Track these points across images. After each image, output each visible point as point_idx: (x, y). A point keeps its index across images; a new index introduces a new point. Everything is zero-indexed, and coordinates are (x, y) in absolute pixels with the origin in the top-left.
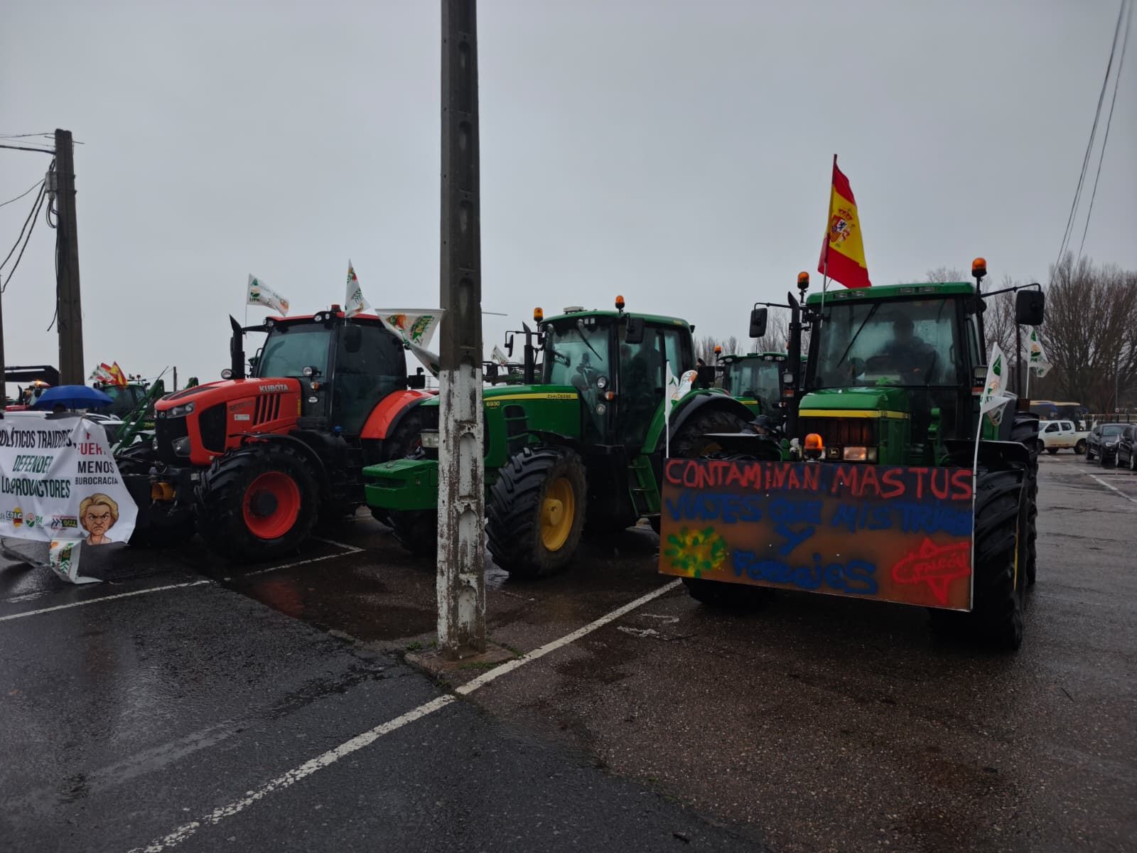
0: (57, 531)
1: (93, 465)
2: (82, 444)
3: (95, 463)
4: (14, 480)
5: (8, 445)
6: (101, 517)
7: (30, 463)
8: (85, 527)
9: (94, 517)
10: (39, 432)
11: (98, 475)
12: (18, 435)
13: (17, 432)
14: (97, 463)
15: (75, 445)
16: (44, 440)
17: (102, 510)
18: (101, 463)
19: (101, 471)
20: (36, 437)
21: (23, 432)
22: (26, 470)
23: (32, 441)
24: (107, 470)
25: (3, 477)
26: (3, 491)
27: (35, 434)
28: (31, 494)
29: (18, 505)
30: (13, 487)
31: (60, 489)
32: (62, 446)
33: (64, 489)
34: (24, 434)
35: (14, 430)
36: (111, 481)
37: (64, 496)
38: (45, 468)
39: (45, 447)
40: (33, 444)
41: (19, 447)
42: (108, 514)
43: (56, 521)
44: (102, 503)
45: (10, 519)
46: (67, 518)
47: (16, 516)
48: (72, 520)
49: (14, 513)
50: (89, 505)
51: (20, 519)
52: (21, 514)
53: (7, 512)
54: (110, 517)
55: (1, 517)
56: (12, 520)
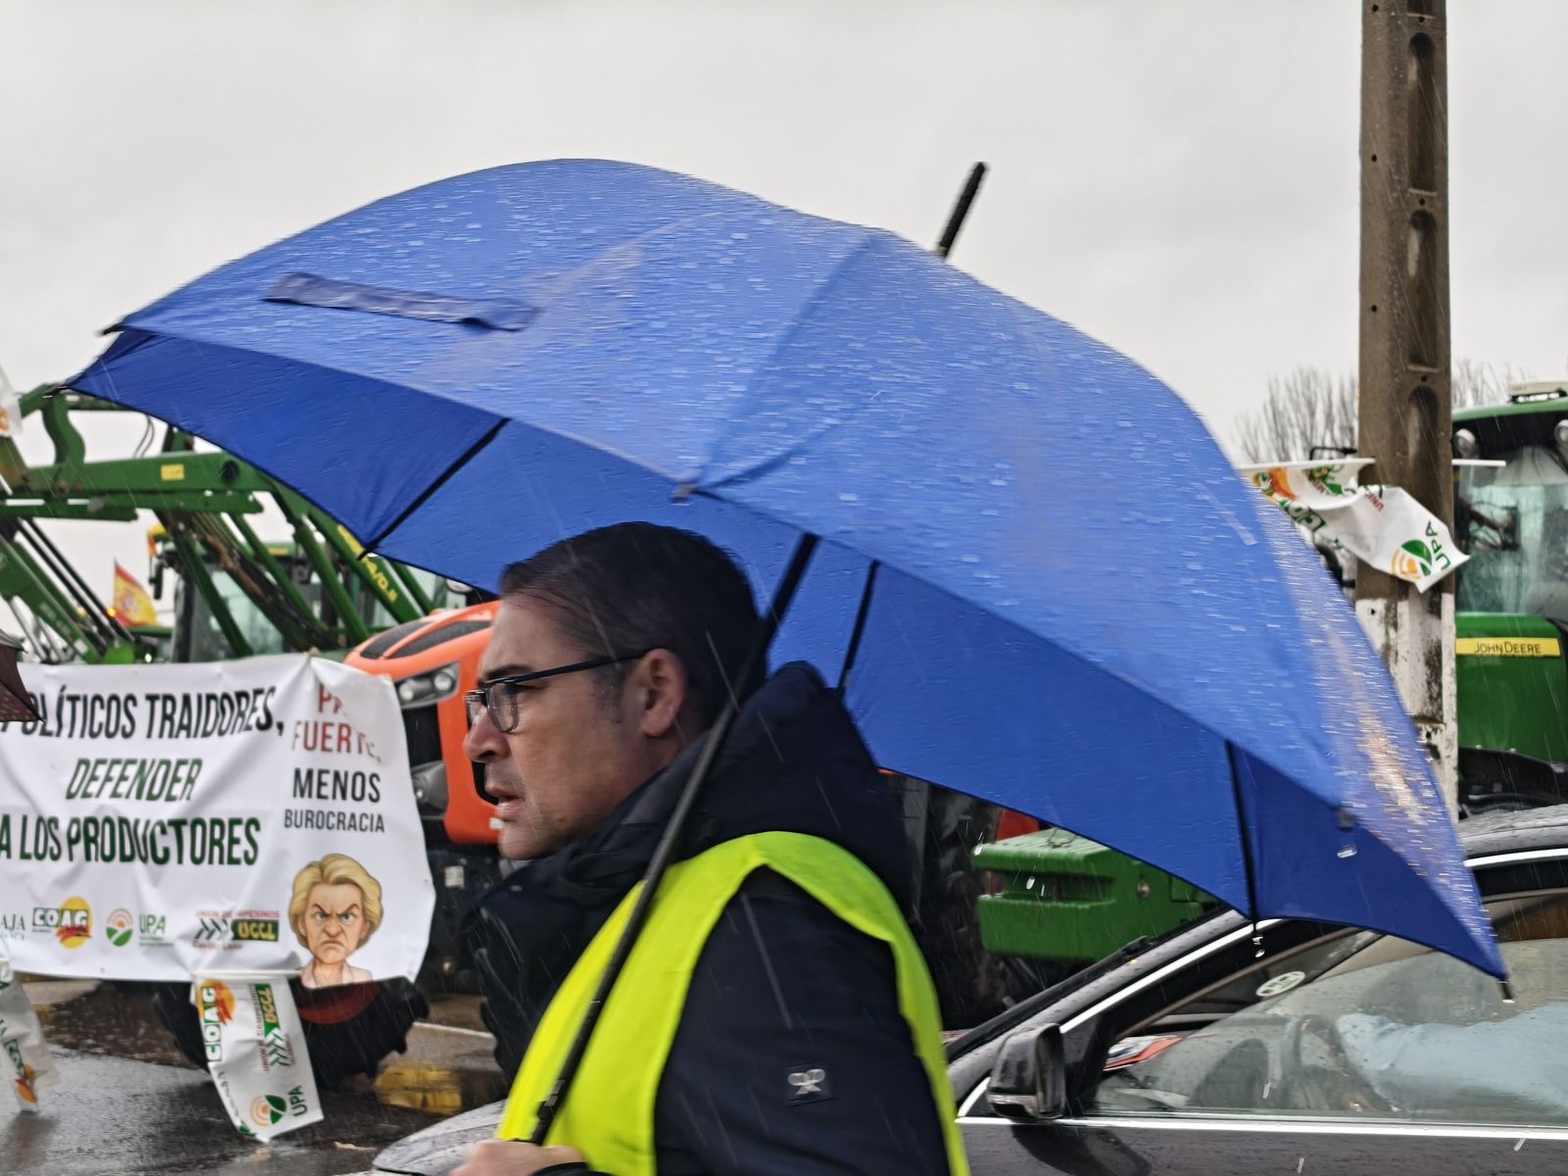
0: (212, 952)
1: (328, 779)
2: (307, 722)
3: (332, 773)
4: (75, 821)
5: (45, 733)
6: (340, 916)
7: (123, 778)
8: (304, 940)
9: (325, 915)
10: (152, 698)
11: (338, 806)
12: (79, 705)
13: (73, 699)
14: (336, 773)
15: (280, 726)
16: (166, 717)
17: (343, 897)
18: (346, 773)
19: (344, 798)
20: (141, 712)
21: (98, 698)
22: (115, 795)
23: (124, 720)
24: (358, 795)
25: (25, 819)
26: (24, 856)
27: (135, 704)
28: (124, 858)
29: (80, 890)
30: (72, 842)
31: (225, 842)
32: (232, 732)
33: (238, 841)
34: (97, 704)
35: (66, 693)
36: (366, 822)
37: (237, 861)
38: (177, 790)
39: (170, 736)
40: (128, 729)
41: (82, 735)
42: (355, 911)
43: (211, 926)
44: (342, 881)
45: (46, 928)
46: (248, 917)
47: (67, 921)
48: (266, 923)
49: (61, 912)
50: (314, 884)
51: (81, 926)
52: (85, 914)
53: (35, 910)
54: (360, 918)
55: (14, 925)
56: (55, 931)
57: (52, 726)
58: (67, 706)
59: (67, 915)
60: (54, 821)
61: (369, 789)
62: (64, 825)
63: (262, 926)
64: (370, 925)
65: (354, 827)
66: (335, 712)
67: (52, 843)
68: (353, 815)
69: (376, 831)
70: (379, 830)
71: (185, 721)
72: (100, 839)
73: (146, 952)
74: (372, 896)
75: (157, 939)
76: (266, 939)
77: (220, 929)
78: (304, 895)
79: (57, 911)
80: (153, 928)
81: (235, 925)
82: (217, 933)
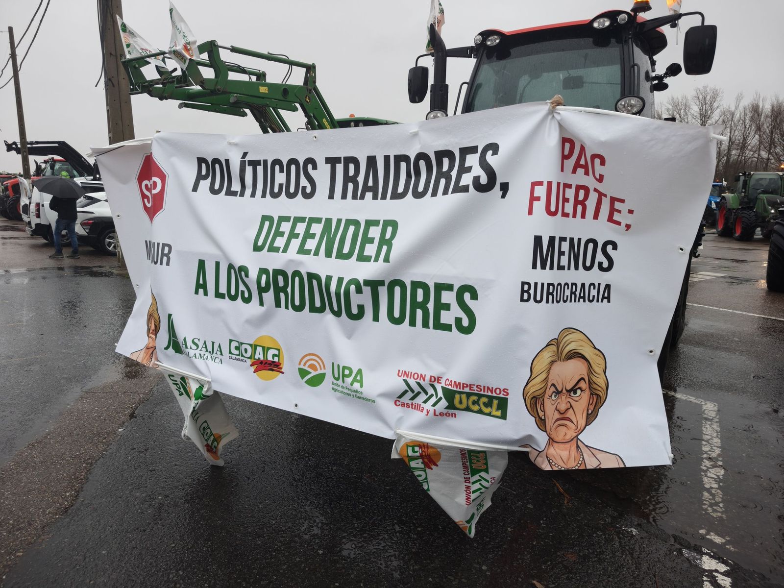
1: (565, 246)
2: (550, 184)
3: (569, 240)
4: (263, 271)
5: (230, 193)
6: (569, 391)
7: (308, 235)
8: (541, 423)
9: (557, 393)
10: (332, 161)
11: (580, 276)
12: (260, 169)
13: (254, 164)
14: (572, 241)
15: (505, 188)
16: (347, 179)
18: (579, 240)
19: (577, 268)
20: (322, 175)
21: (277, 162)
22: (302, 251)
23: (304, 182)
24: (589, 263)
25: (218, 264)
26: (219, 295)
27: (315, 167)
28: (313, 309)
29: (268, 331)
30: (262, 290)
31: (431, 306)
32: (434, 194)
33: (447, 307)
34: (277, 168)
35: (247, 158)
36: (594, 292)
37: (448, 328)
38: (370, 250)
39: (354, 197)
40: (308, 190)
41: (264, 195)
42: (583, 385)
43: (417, 389)
44: (574, 355)
45: (240, 357)
46: (467, 390)
47: (259, 355)
48: (491, 398)
49: (254, 347)
50: (553, 362)
51: (273, 362)
52: (276, 352)
53: (231, 341)
54: (588, 392)
55: (213, 350)
56: (249, 362)
57: (236, 187)
58: (249, 170)
59: (259, 349)
60: (243, 269)
61: (600, 257)
62: (253, 274)
63: (485, 400)
64: (598, 399)
65: (584, 298)
66: (574, 172)
67: (242, 287)
68: (583, 285)
69: (602, 301)
70: (605, 301)
71: (370, 183)
72: (289, 290)
73: (339, 399)
74: (598, 369)
75: (354, 391)
76: (489, 414)
77: (426, 393)
78: (544, 376)
79: (251, 345)
80: (349, 380)
81: (449, 395)
82: (423, 397)
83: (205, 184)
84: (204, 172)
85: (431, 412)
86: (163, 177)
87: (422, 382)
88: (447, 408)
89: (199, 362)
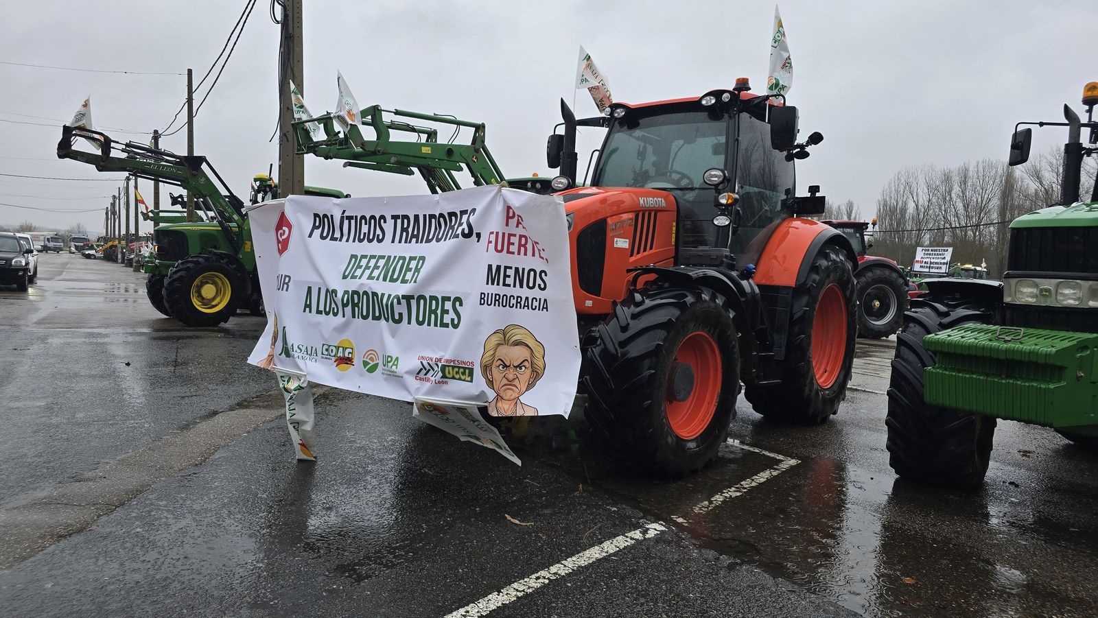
0: (428, 385)
1: (511, 272)
2: (497, 233)
3: (514, 269)
4: (346, 292)
5: (333, 239)
6: (516, 367)
7: (376, 267)
8: (490, 383)
9: (505, 366)
10: (395, 217)
11: (517, 291)
12: (353, 222)
13: (350, 218)
14: (517, 269)
15: (478, 235)
16: (404, 230)
17: (518, 354)
18: (523, 269)
19: (521, 286)
20: (388, 226)
21: (363, 217)
22: (370, 278)
23: (378, 232)
24: (531, 285)
25: (320, 289)
26: (319, 312)
27: (385, 222)
28: (375, 318)
29: (347, 336)
30: (345, 305)
31: (439, 312)
32: (445, 240)
33: (447, 312)
34: (363, 221)
35: (345, 215)
36: (536, 304)
37: (446, 326)
38: (409, 276)
39: (406, 242)
40: (381, 237)
41: (354, 241)
42: (526, 363)
43: (428, 367)
44: (518, 343)
45: (328, 357)
46: (452, 364)
47: (340, 354)
48: (465, 368)
49: (338, 348)
50: (499, 345)
51: (348, 358)
52: (351, 351)
53: (323, 345)
54: (530, 369)
55: (311, 352)
56: (334, 359)
57: (337, 235)
58: (346, 222)
59: (341, 349)
60: (334, 291)
61: (539, 281)
62: (340, 295)
63: (462, 370)
64: (536, 375)
65: (528, 306)
66: (517, 226)
67: (333, 305)
68: (527, 298)
69: (542, 310)
70: (545, 310)
71: (415, 233)
72: (360, 305)
73: (386, 379)
74: (538, 354)
75: (393, 372)
76: (464, 380)
77: (434, 370)
78: (492, 352)
79: (335, 347)
80: (390, 364)
81: (443, 369)
82: (431, 372)
83: (317, 232)
84: (317, 224)
85: (434, 382)
86: (290, 227)
87: (430, 362)
88: (442, 378)
89: (300, 362)
